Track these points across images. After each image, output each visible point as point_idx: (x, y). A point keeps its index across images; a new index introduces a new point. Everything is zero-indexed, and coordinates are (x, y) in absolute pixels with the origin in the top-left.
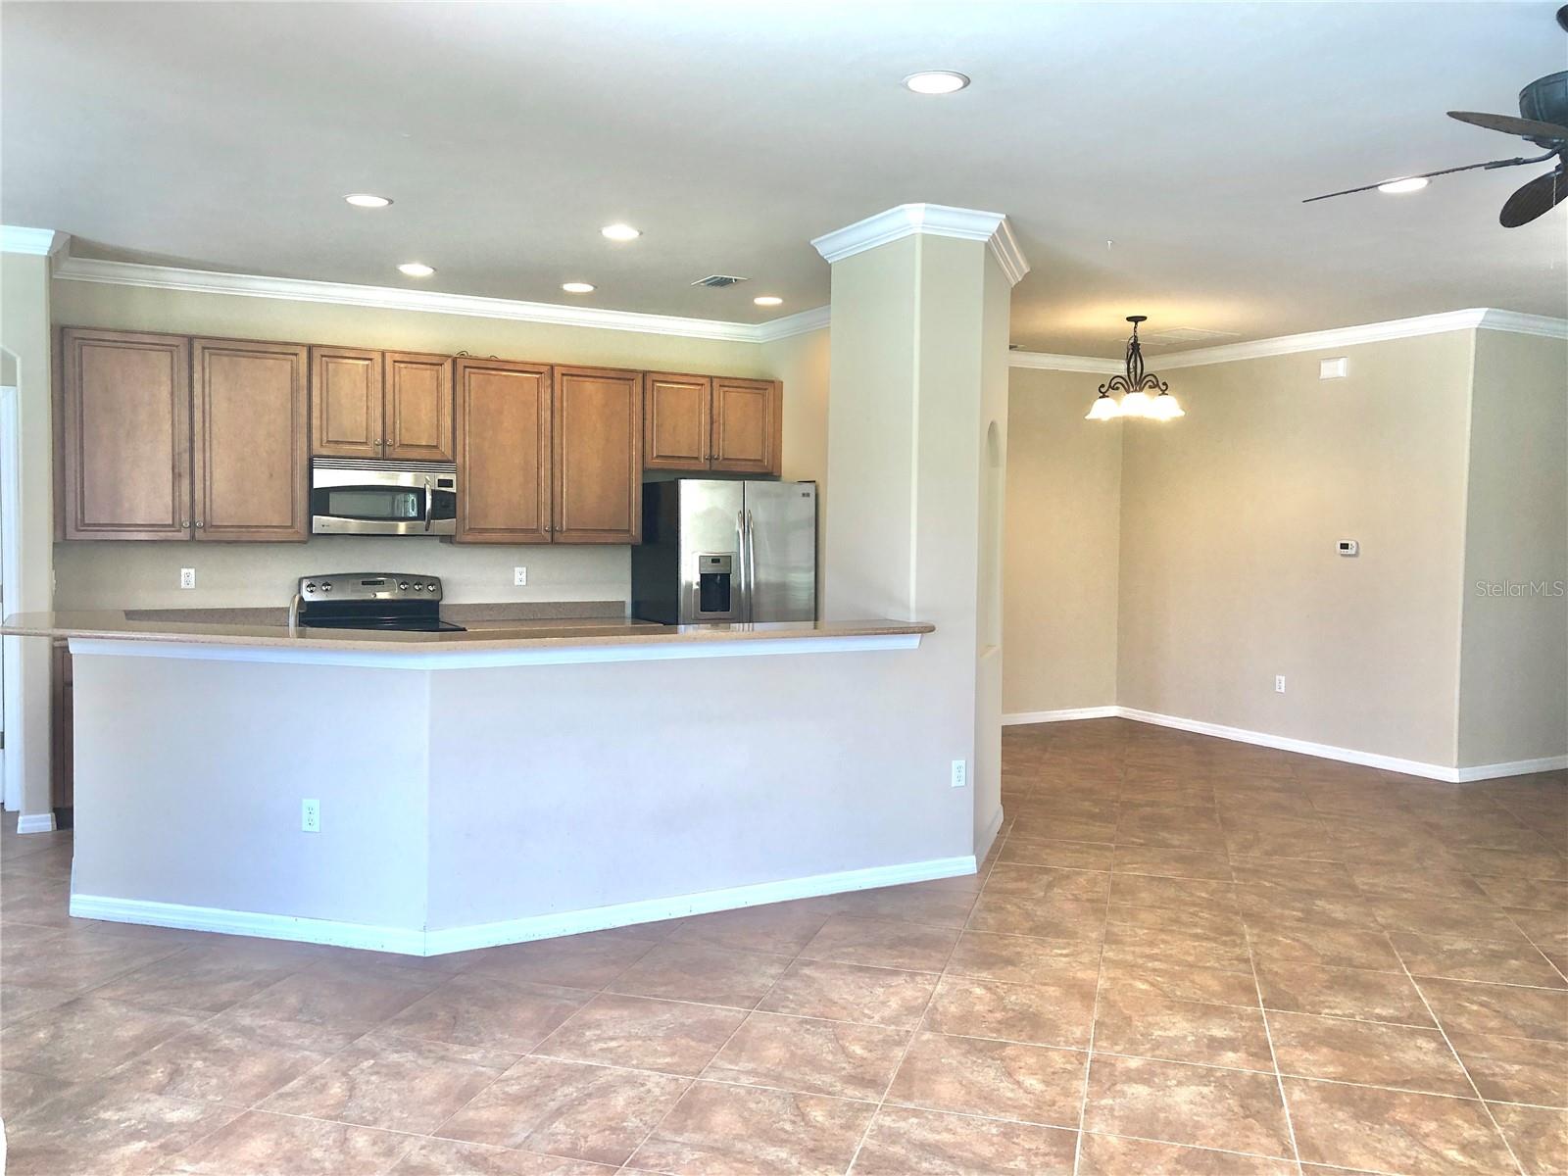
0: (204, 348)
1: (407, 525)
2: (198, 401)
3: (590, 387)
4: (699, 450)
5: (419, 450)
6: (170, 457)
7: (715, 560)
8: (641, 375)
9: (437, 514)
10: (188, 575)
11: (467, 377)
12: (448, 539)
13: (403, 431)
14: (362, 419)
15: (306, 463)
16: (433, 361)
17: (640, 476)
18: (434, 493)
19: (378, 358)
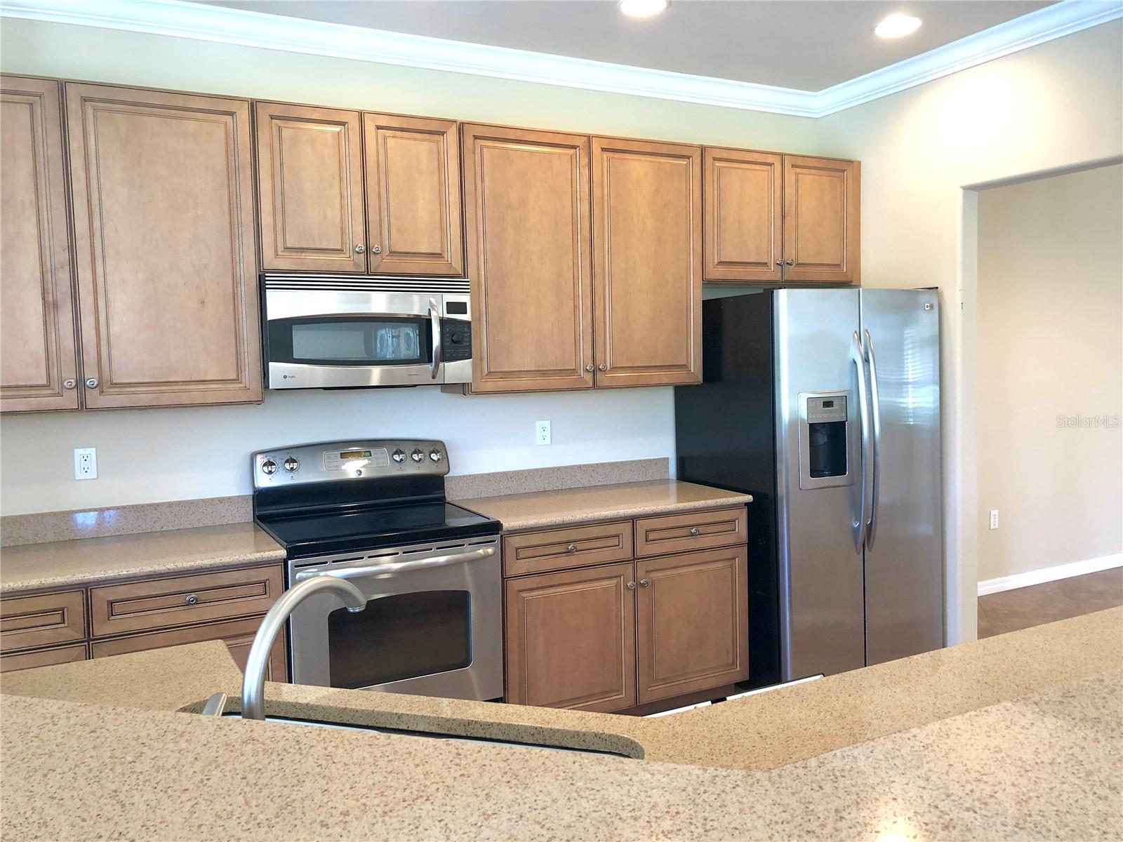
0: (85, 100)
1: (383, 372)
2: (78, 186)
3: (639, 167)
4: (769, 253)
5: (416, 260)
6: (38, 274)
7: (828, 404)
8: (699, 152)
9: (447, 355)
10: (85, 459)
11: (478, 151)
12: (461, 388)
13: (394, 231)
14: (333, 213)
15: (254, 282)
16: (430, 129)
17: (699, 291)
18: (443, 322)
19: (354, 123)
